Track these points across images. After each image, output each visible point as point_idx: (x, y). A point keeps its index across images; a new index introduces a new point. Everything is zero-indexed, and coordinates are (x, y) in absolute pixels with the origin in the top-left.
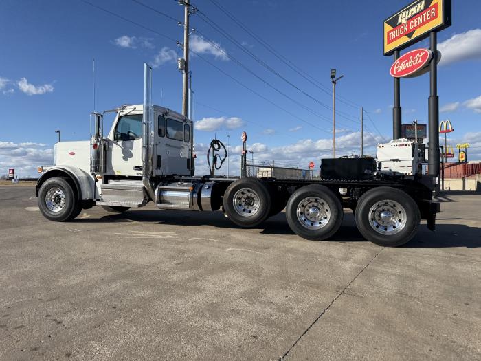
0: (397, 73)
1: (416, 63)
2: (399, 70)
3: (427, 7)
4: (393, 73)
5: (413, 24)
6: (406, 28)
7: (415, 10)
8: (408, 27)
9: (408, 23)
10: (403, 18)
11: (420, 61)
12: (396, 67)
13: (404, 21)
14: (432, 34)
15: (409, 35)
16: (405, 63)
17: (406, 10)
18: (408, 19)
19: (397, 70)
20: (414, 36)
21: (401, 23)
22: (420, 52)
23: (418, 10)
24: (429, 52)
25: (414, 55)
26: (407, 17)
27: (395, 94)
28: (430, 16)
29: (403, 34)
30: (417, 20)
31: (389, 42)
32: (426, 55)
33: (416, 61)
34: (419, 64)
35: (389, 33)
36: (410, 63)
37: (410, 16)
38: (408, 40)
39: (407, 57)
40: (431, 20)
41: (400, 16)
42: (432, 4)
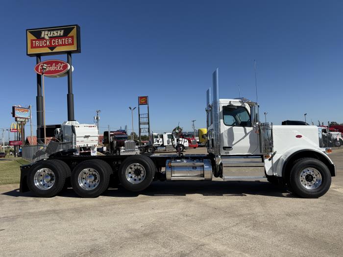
1: (58, 69)
5: (54, 42)
6: (48, 43)
8: (50, 42)
9: (50, 40)
11: (61, 69)
13: (47, 37)
15: (52, 48)
16: (49, 67)
17: (49, 30)
18: (50, 37)
21: (44, 38)
23: (58, 35)
25: (57, 63)
26: (49, 35)
27: (38, 86)
28: (68, 42)
29: (46, 46)
30: (58, 41)
31: (32, 47)
32: (66, 66)
33: (58, 68)
34: (61, 71)
35: (32, 40)
36: (53, 68)
37: (51, 35)
38: (50, 51)
39: (50, 63)
40: (68, 45)
41: (43, 33)
42: (70, 35)
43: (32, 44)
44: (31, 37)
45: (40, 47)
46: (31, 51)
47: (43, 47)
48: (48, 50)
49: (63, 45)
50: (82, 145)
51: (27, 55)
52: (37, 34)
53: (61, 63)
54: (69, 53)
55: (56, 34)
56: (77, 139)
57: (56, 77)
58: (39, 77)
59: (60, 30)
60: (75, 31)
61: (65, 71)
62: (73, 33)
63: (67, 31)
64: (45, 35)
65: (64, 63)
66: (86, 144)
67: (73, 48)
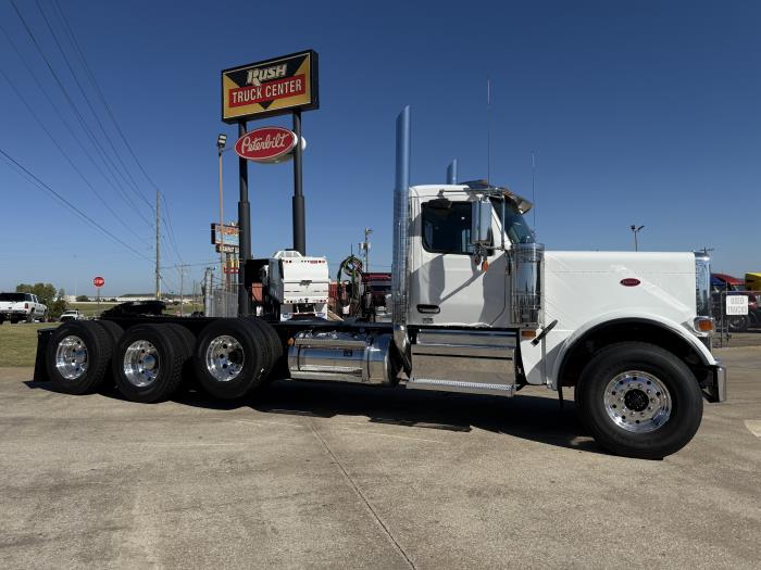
0: (247, 154)
1: (276, 145)
2: (250, 150)
4: (240, 151)
5: (270, 91)
6: (259, 93)
8: (263, 93)
9: (263, 88)
11: (282, 145)
12: (244, 144)
13: (257, 83)
15: (265, 103)
16: (260, 141)
17: (260, 68)
18: (263, 82)
19: (246, 148)
21: (251, 85)
23: (278, 74)
25: (274, 133)
26: (261, 78)
27: (241, 182)
28: (294, 88)
29: (256, 101)
30: (277, 88)
31: (232, 105)
32: (290, 139)
33: (277, 142)
34: (281, 149)
35: (231, 91)
36: (266, 145)
37: (265, 78)
38: (262, 110)
39: (262, 134)
40: (295, 94)
41: (250, 73)
42: (298, 73)
43: (231, 97)
44: (229, 84)
45: (245, 103)
46: (230, 113)
47: (250, 102)
48: (258, 109)
49: (285, 95)
50: (296, 299)
51: (224, 120)
52: (240, 77)
53: (282, 133)
54: (297, 111)
55: (273, 73)
56: (286, 287)
57: (273, 162)
58: (243, 163)
59: (281, 64)
60: (307, 63)
61: (288, 150)
62: (305, 68)
63: (293, 64)
64: (254, 78)
65: (286, 133)
66: (303, 298)
67: (304, 100)
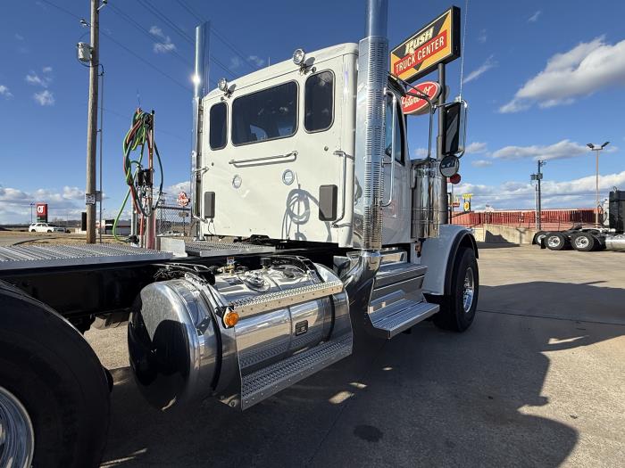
3: (435, 35)
5: (421, 54)
6: (413, 60)
7: (423, 39)
8: (416, 58)
9: (416, 54)
10: (410, 48)
14: (440, 66)
17: (414, 38)
18: (416, 49)
20: (421, 69)
21: (408, 54)
22: (428, 86)
23: (426, 38)
24: (438, 86)
26: (415, 47)
28: (438, 45)
29: (411, 66)
30: (425, 50)
37: (417, 45)
38: (416, 72)
40: (440, 49)
41: (408, 46)
42: (441, 31)
45: (404, 71)
59: (429, 28)
60: (448, 19)
62: (447, 25)
65: (431, 86)
67: (446, 52)
